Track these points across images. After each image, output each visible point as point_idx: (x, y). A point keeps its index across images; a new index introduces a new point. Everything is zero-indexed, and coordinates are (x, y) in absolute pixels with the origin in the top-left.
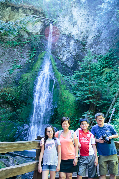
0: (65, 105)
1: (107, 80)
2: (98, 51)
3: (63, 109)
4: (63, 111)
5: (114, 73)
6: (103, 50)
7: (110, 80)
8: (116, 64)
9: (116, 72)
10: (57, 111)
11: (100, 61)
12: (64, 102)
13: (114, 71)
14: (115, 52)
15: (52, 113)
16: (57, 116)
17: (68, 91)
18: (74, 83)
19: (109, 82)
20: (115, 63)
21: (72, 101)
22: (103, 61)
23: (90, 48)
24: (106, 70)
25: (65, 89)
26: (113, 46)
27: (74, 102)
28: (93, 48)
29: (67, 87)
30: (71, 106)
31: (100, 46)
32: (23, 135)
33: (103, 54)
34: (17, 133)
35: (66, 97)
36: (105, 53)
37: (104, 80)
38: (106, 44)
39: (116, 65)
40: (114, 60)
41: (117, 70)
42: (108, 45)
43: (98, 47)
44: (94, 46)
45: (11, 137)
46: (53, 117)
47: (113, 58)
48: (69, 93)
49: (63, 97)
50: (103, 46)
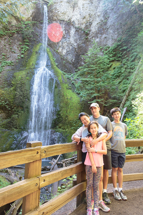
0: (68, 107)
1: (115, 76)
2: (104, 42)
3: (67, 112)
4: (66, 114)
5: (123, 67)
6: (110, 40)
7: (118, 76)
8: (126, 56)
9: (125, 66)
10: (60, 114)
11: (106, 54)
12: (67, 104)
13: (122, 65)
14: (124, 41)
15: (54, 117)
16: (60, 120)
17: (71, 91)
18: (77, 82)
19: (118, 78)
20: (124, 55)
21: (76, 102)
22: (110, 53)
23: (94, 38)
24: (113, 64)
25: (67, 89)
26: (122, 34)
27: (79, 103)
28: (97, 37)
29: (69, 86)
30: (75, 108)
31: (107, 35)
32: (22, 145)
33: (110, 45)
34: (15, 143)
35: (69, 97)
36: (113, 43)
37: (112, 76)
38: (114, 32)
39: (125, 58)
40: (124, 52)
41: (126, 63)
42: (116, 33)
43: (104, 36)
44: (99, 36)
45: (8, 148)
46: (55, 121)
47: (122, 50)
48: (72, 93)
49: (66, 97)
50: (110, 35)
